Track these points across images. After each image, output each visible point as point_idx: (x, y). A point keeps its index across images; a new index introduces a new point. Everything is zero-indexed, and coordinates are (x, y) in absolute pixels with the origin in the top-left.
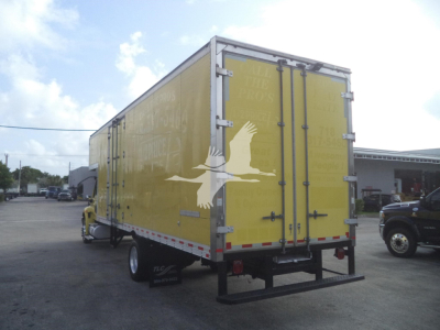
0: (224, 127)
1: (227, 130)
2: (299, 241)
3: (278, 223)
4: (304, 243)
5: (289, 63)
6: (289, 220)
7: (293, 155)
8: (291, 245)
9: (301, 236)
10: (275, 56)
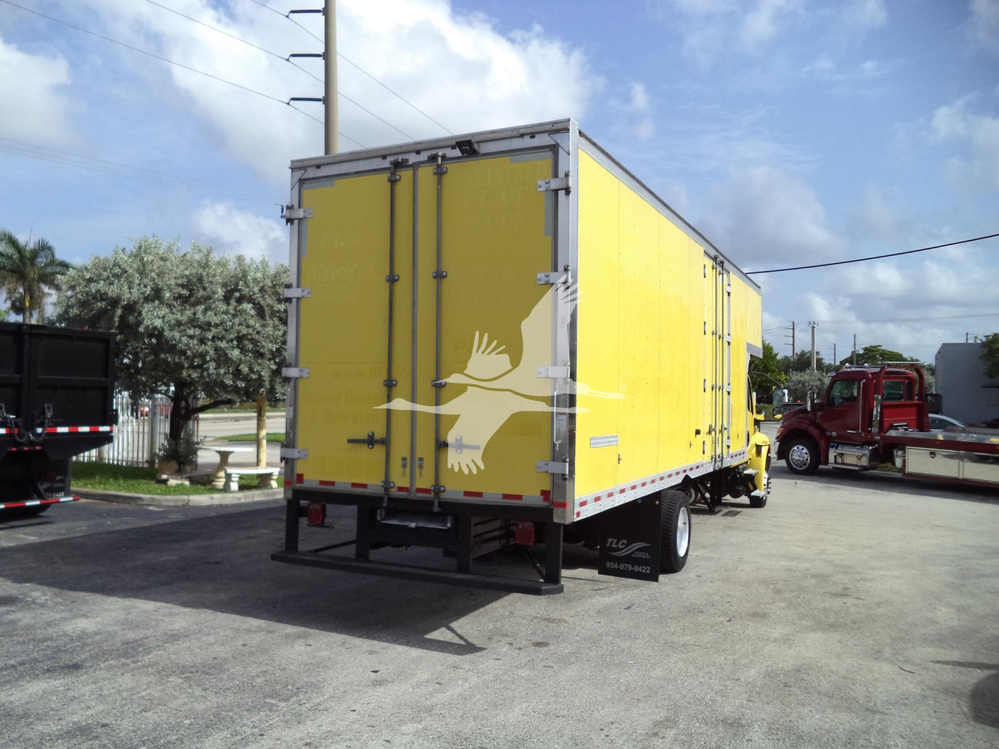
0: (298, 299)
1: (303, 302)
2: (419, 490)
3: (379, 451)
4: (432, 495)
5: (413, 158)
6: (400, 448)
7: (414, 332)
8: (403, 494)
9: (425, 481)
10: (384, 157)
